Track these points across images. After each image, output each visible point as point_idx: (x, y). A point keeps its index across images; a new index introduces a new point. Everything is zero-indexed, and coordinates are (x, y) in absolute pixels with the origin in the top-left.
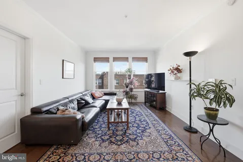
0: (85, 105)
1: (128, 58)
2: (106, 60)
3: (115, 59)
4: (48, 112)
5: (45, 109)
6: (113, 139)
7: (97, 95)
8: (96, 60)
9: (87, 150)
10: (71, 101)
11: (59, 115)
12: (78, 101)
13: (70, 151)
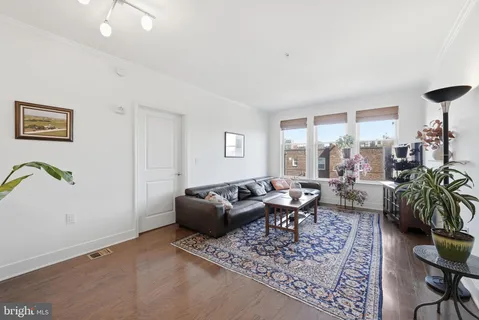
0: (249, 196)
1: (346, 114)
2: (301, 123)
3: (318, 120)
4: (197, 196)
5: (196, 192)
6: (259, 247)
7: (278, 185)
8: (284, 125)
9: (222, 247)
10: (231, 189)
11: (206, 200)
12: (241, 190)
13: (207, 242)
